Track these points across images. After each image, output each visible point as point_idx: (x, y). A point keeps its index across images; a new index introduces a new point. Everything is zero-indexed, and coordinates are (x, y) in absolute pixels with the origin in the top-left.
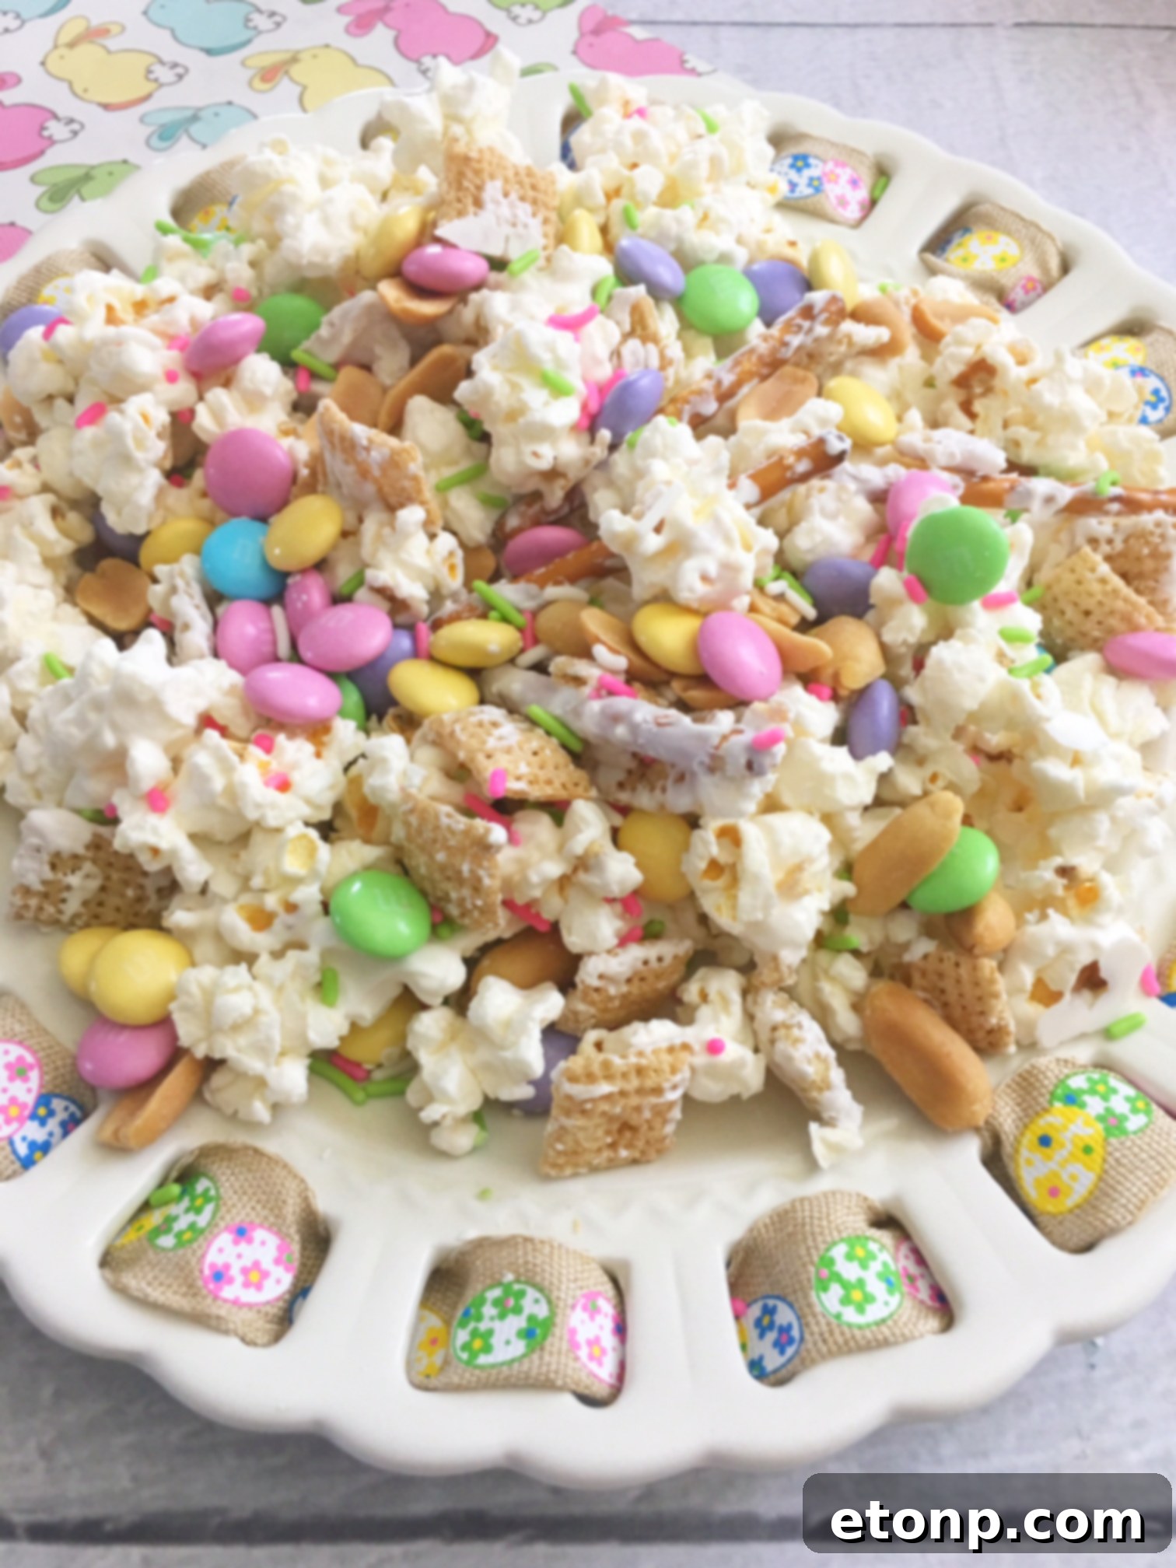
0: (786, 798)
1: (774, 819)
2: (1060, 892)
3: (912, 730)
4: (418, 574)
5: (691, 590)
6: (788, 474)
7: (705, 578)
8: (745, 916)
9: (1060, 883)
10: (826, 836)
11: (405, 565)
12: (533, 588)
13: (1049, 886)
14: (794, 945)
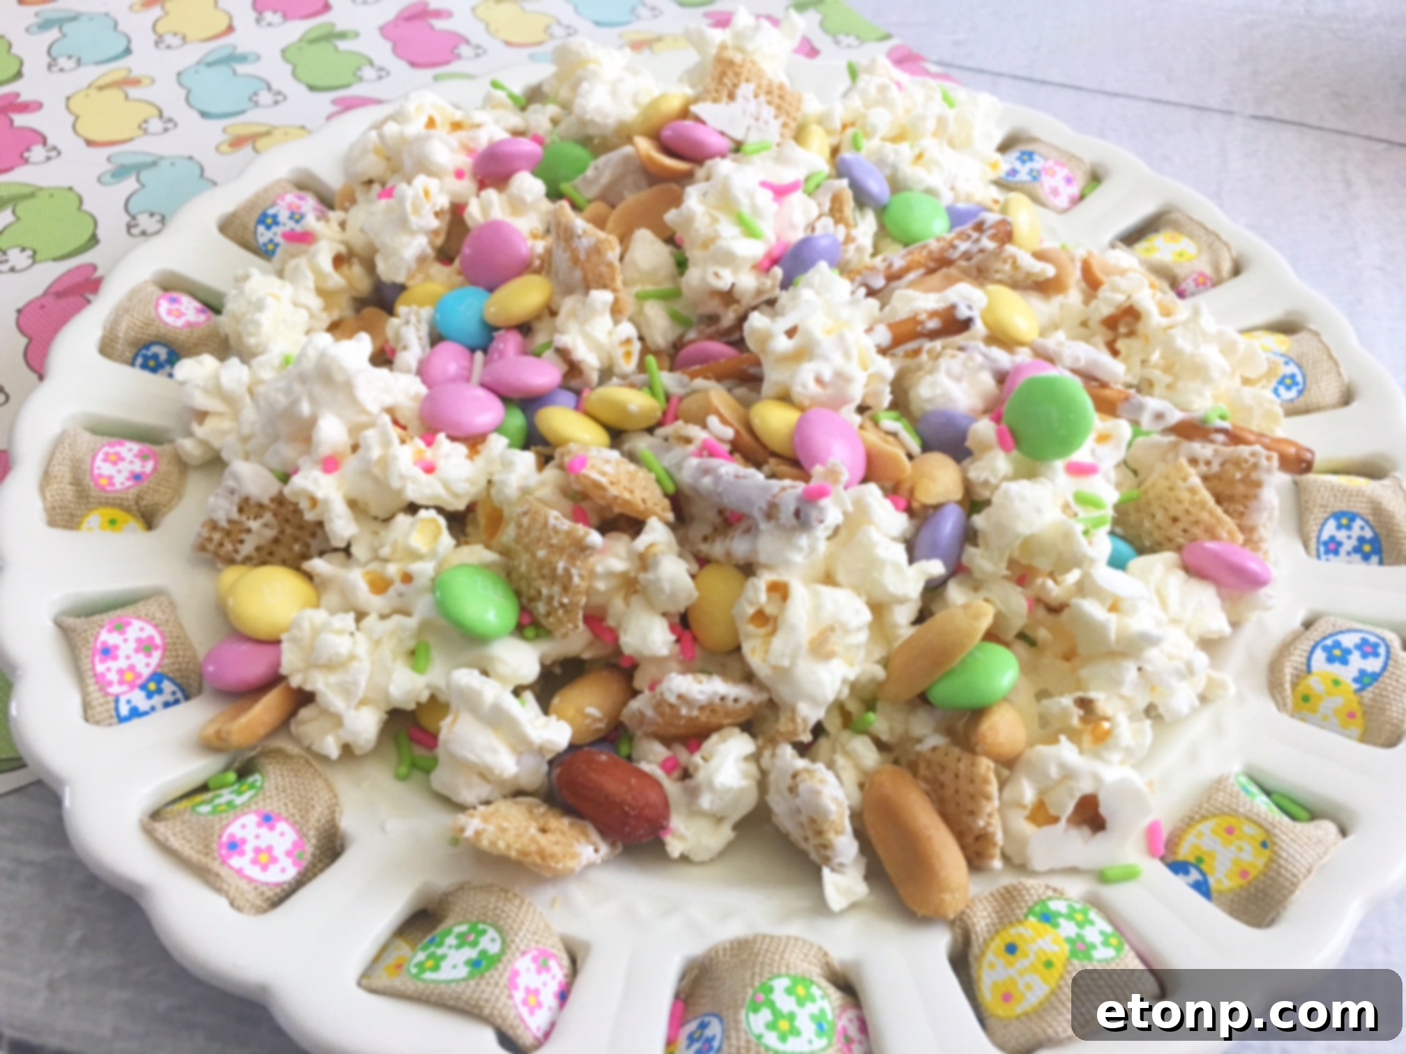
0: (841, 576)
1: (827, 591)
2: (1075, 723)
3: (970, 550)
4: (595, 346)
5: (804, 386)
6: (919, 328)
7: (819, 381)
8: (773, 659)
9: (1076, 714)
10: (867, 616)
11: (587, 337)
12: (686, 378)
13: (1065, 712)
14: (814, 701)
